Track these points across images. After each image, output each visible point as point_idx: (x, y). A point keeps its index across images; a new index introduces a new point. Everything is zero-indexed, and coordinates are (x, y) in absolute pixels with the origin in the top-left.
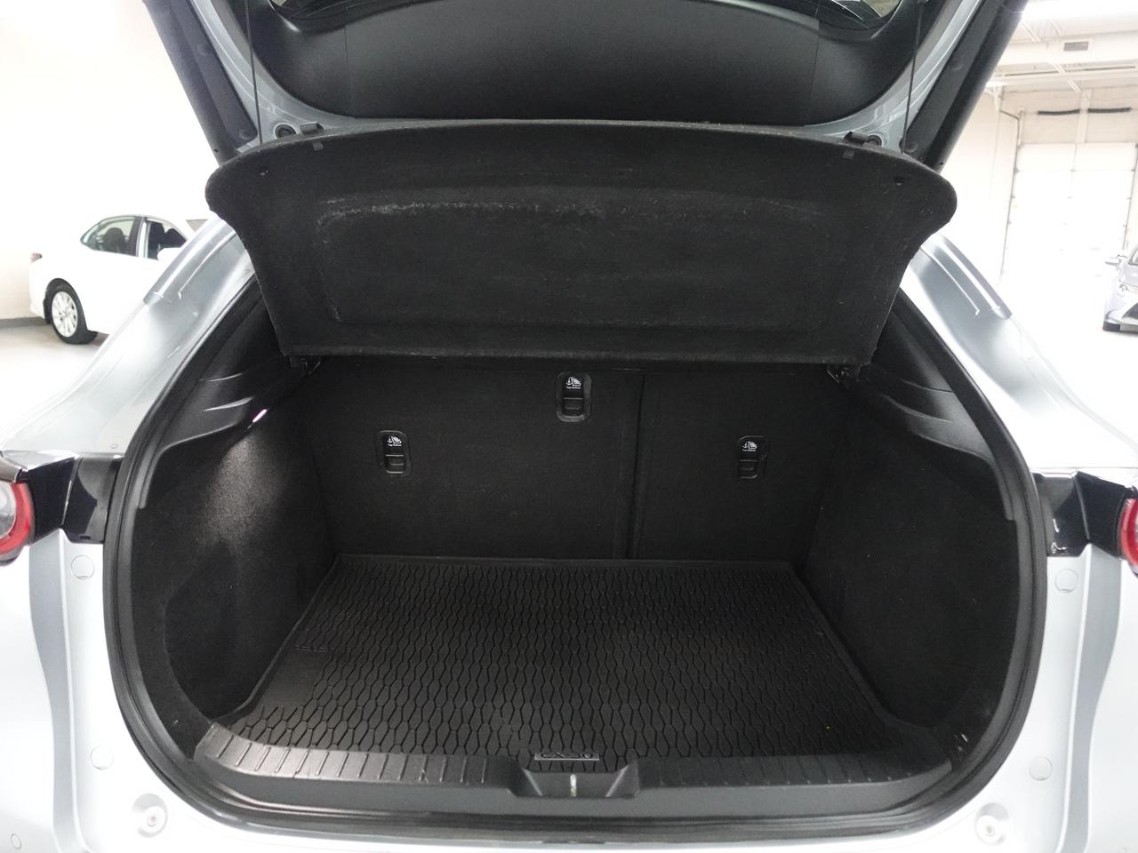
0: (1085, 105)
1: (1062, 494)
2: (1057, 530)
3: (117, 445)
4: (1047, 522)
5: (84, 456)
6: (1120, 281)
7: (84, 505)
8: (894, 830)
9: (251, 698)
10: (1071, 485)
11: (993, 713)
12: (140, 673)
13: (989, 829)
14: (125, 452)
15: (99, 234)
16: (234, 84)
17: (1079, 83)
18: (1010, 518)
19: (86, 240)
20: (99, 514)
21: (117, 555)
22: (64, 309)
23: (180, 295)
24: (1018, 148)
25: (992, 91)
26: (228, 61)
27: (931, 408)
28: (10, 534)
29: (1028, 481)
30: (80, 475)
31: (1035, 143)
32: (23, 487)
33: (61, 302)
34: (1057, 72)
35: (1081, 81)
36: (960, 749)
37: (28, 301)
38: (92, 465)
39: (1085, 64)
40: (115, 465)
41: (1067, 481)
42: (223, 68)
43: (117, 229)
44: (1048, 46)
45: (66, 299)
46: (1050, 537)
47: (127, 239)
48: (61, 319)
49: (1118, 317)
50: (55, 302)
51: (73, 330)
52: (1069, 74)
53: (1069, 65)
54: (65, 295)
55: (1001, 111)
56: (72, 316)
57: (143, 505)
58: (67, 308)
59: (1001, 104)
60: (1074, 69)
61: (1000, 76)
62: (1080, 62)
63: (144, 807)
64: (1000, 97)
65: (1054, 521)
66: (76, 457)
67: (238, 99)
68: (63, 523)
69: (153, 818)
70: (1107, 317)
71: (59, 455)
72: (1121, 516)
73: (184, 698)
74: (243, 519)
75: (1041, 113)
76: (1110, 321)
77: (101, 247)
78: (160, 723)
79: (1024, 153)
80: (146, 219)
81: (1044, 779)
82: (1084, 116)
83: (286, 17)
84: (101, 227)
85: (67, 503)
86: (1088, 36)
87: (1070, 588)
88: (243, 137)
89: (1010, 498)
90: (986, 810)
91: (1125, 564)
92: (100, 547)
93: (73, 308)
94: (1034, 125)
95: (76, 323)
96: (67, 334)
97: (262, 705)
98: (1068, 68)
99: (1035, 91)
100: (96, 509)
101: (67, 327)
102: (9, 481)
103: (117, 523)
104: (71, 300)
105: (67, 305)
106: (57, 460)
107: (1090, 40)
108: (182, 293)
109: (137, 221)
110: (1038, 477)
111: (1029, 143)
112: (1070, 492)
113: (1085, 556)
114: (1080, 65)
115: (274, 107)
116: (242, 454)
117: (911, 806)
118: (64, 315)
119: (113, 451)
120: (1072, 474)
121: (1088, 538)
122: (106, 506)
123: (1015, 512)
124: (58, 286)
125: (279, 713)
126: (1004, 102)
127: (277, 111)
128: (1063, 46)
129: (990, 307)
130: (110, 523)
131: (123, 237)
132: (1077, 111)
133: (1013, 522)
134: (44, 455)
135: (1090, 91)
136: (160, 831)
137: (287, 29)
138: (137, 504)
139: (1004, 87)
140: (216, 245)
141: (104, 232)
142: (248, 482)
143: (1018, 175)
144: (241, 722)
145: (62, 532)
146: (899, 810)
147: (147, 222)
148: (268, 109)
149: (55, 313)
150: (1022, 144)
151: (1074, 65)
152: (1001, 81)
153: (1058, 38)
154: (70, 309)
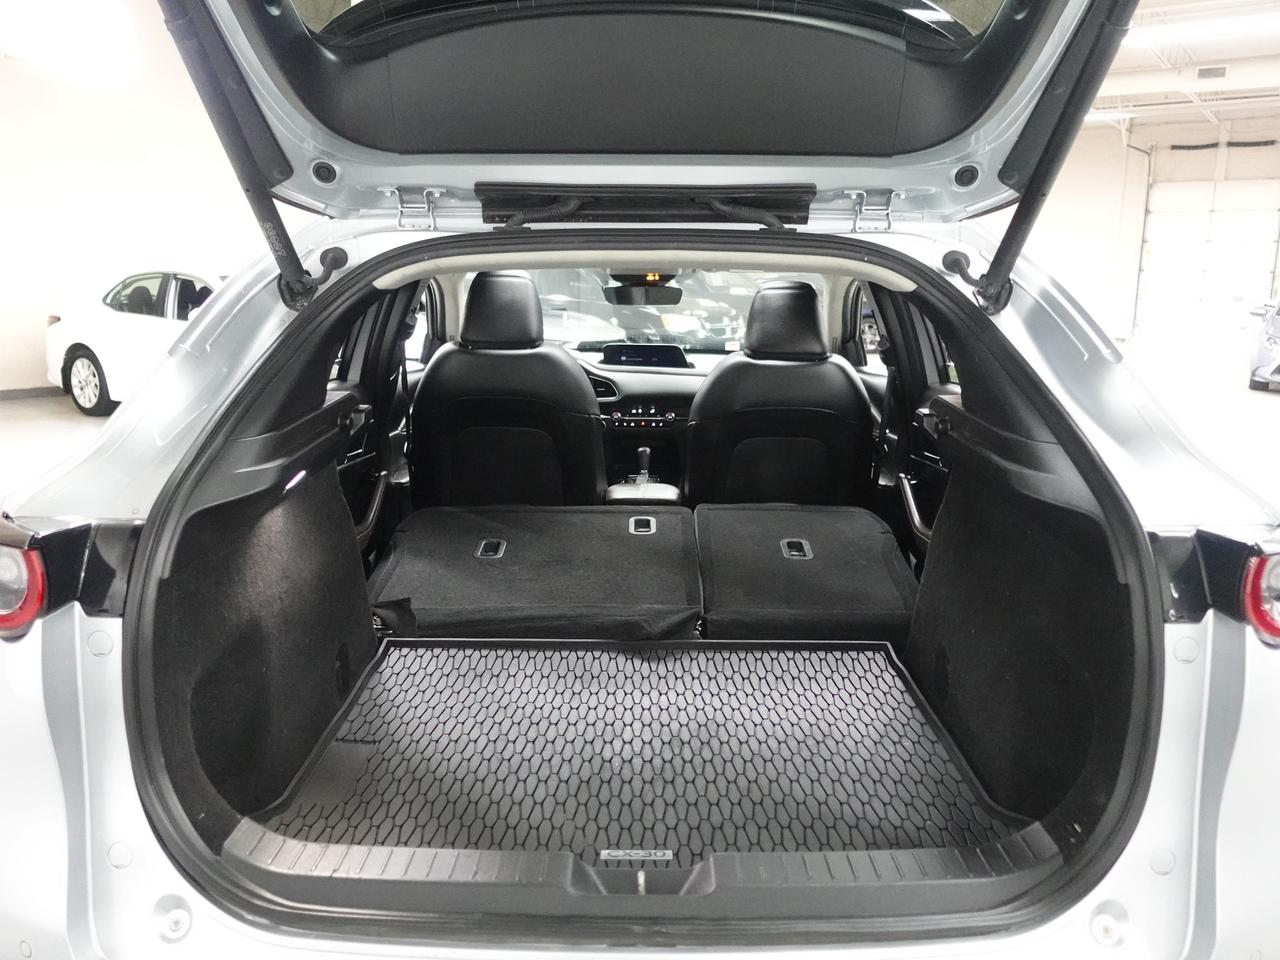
0: (1224, 138)
1: (1180, 555)
2: (1176, 595)
3: (138, 510)
4: (1163, 587)
5: (101, 522)
6: (1267, 333)
7: (102, 576)
8: (1000, 931)
9: (286, 793)
10: (1190, 545)
11: (1108, 800)
12: (163, 760)
13: (1106, 930)
14: (146, 517)
15: (124, 293)
16: (267, 117)
17: (1217, 114)
18: (1122, 581)
19: (108, 301)
20: (118, 585)
21: (138, 629)
22: (84, 377)
23: (208, 347)
24: (1150, 186)
25: (1119, 123)
26: (261, 94)
27: (1034, 462)
28: (21, 608)
29: (1142, 539)
30: (99, 543)
31: (1169, 181)
32: (35, 556)
33: (81, 370)
34: (1191, 102)
35: (1218, 112)
36: (1073, 840)
37: (45, 370)
38: (111, 531)
39: (1223, 93)
40: (136, 532)
41: (1184, 540)
42: (254, 99)
43: (143, 288)
44: (1180, 71)
45: (86, 367)
46: (1167, 603)
47: (154, 298)
48: (82, 389)
49: (1266, 374)
50: (74, 369)
51: (94, 400)
52: (1206, 104)
53: (1206, 94)
54: (86, 361)
55: (1128, 146)
56: (93, 385)
57: (166, 575)
58: (87, 377)
59: (1130, 138)
60: (1211, 98)
61: (1127, 106)
62: (1218, 90)
63: (167, 910)
64: (1127, 130)
65: (1172, 585)
66: (94, 523)
67: (272, 135)
68: (78, 595)
69: (177, 923)
70: (1253, 374)
71: (74, 521)
72: (1244, 576)
73: (212, 790)
74: (277, 595)
75: (1174, 147)
76: (1257, 379)
77: (126, 308)
78: (184, 816)
79: (1156, 192)
80: (175, 276)
81: (1167, 873)
82: (1223, 150)
83: (324, 45)
84: (125, 287)
85: (83, 574)
86: (1224, 61)
87: (1191, 659)
88: (278, 177)
89: (1122, 559)
90: (1101, 909)
91: (1249, 630)
92: (119, 621)
93: (94, 376)
94: (1167, 161)
95: (97, 393)
96: (88, 405)
97: (299, 803)
98: (1205, 97)
99: (1167, 123)
100: (114, 580)
101: (88, 397)
102: (21, 548)
103: (138, 596)
104: (92, 367)
105: (87, 373)
106: (72, 526)
107: (1228, 66)
108: (211, 346)
109: (166, 279)
110: (1153, 536)
111: (1161, 181)
112: (1189, 552)
113: (1207, 622)
114: (1217, 93)
115: (311, 142)
116: (276, 522)
117: (1017, 903)
118: (84, 383)
119: (134, 516)
120: (1190, 533)
121: (1209, 601)
122: (126, 577)
123: (1128, 575)
124: (78, 351)
125: (317, 810)
126: (1133, 136)
127: (315, 148)
128: (1197, 72)
129: (1100, 351)
130: (130, 595)
131: (150, 296)
132: (1215, 145)
133: (1126, 586)
134: (59, 522)
135: (1229, 122)
136: (184, 936)
137: (326, 58)
138: (160, 574)
139: (1132, 119)
140: (248, 293)
141: (128, 291)
142: (283, 554)
143: (1151, 217)
144: (276, 820)
145: (77, 605)
146: (1004, 909)
147: (176, 279)
148: (305, 145)
149: (74, 381)
150: (1154, 182)
151: (1211, 94)
152: (1128, 112)
153: (1191, 63)
154: (91, 377)
